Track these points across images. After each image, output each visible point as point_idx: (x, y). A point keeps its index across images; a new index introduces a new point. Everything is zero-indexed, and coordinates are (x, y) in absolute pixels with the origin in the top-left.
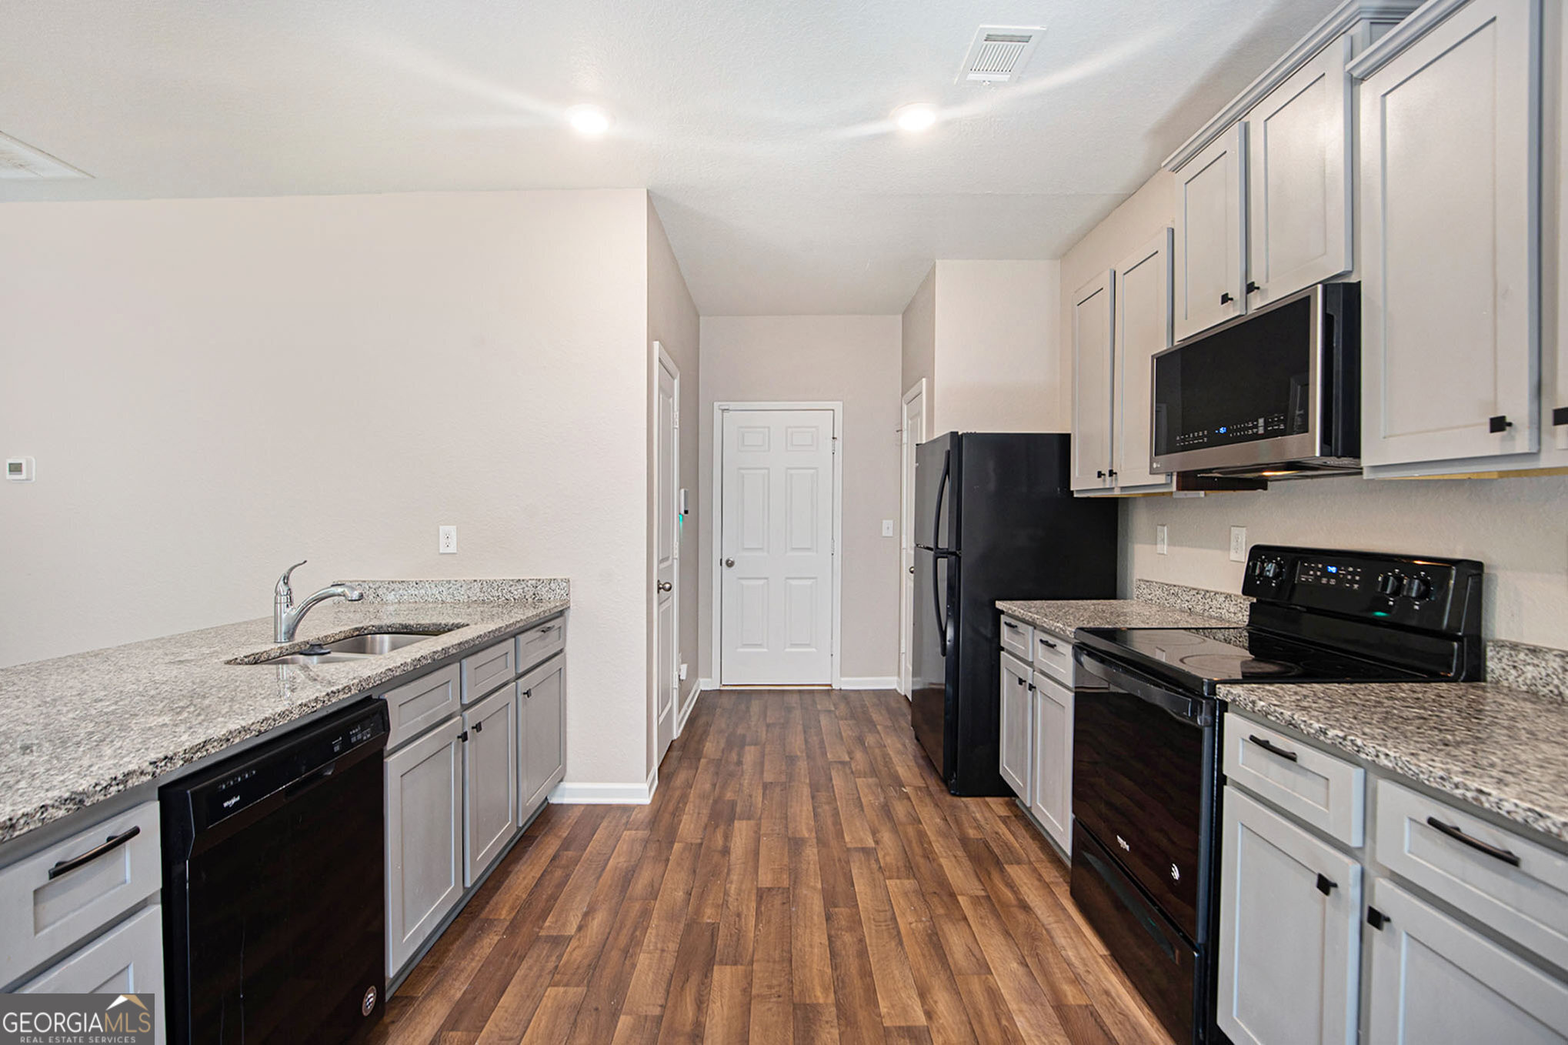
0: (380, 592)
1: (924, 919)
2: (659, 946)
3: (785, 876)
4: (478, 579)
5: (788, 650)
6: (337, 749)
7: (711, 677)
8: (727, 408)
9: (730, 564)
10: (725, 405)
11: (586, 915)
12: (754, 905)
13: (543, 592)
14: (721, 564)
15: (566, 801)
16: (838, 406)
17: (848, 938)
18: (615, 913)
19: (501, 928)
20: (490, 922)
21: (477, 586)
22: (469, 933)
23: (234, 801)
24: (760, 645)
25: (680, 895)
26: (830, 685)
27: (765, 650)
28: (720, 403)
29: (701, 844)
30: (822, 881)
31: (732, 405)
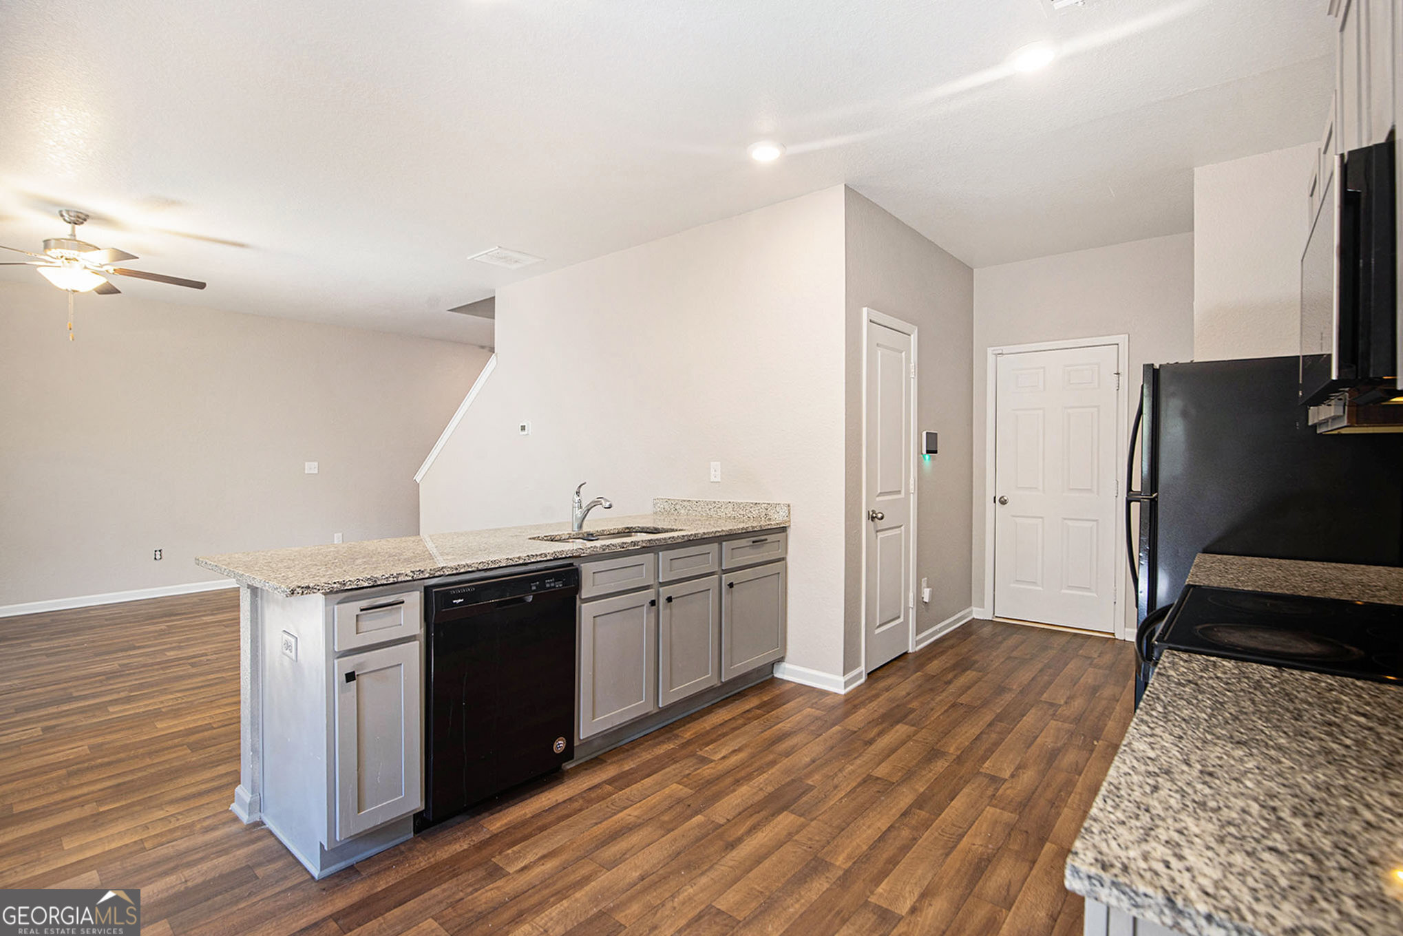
0: (677, 508)
1: (990, 846)
2: (761, 786)
3: (900, 774)
4: (731, 501)
5: (1064, 591)
6: (534, 588)
7: (983, 607)
8: (1000, 352)
9: (1003, 502)
10: (998, 349)
11: (734, 751)
12: (854, 784)
13: (771, 513)
14: (995, 502)
15: (786, 677)
16: (1122, 339)
17: (906, 833)
18: (753, 756)
19: (678, 742)
20: (677, 736)
21: (731, 506)
22: (661, 739)
23: (460, 601)
24: (1034, 583)
25: (808, 759)
26: (1113, 634)
27: (1040, 588)
28: (993, 348)
29: (856, 732)
30: (928, 787)
31: (1006, 349)
